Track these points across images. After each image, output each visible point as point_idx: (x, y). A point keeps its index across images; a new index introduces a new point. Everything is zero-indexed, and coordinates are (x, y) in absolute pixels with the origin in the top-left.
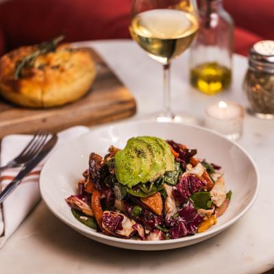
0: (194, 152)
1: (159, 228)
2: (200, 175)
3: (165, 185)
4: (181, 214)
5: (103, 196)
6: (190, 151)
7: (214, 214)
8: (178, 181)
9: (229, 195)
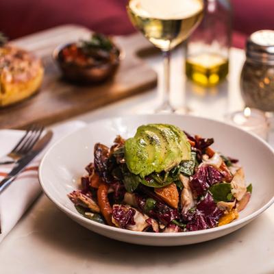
0: (211, 141)
1: (175, 222)
2: (218, 166)
3: (181, 176)
4: (199, 207)
5: (111, 190)
6: (206, 141)
7: (234, 207)
8: (194, 173)
9: (249, 188)
